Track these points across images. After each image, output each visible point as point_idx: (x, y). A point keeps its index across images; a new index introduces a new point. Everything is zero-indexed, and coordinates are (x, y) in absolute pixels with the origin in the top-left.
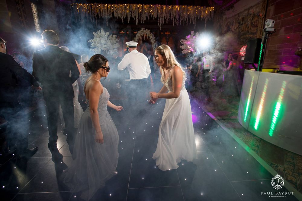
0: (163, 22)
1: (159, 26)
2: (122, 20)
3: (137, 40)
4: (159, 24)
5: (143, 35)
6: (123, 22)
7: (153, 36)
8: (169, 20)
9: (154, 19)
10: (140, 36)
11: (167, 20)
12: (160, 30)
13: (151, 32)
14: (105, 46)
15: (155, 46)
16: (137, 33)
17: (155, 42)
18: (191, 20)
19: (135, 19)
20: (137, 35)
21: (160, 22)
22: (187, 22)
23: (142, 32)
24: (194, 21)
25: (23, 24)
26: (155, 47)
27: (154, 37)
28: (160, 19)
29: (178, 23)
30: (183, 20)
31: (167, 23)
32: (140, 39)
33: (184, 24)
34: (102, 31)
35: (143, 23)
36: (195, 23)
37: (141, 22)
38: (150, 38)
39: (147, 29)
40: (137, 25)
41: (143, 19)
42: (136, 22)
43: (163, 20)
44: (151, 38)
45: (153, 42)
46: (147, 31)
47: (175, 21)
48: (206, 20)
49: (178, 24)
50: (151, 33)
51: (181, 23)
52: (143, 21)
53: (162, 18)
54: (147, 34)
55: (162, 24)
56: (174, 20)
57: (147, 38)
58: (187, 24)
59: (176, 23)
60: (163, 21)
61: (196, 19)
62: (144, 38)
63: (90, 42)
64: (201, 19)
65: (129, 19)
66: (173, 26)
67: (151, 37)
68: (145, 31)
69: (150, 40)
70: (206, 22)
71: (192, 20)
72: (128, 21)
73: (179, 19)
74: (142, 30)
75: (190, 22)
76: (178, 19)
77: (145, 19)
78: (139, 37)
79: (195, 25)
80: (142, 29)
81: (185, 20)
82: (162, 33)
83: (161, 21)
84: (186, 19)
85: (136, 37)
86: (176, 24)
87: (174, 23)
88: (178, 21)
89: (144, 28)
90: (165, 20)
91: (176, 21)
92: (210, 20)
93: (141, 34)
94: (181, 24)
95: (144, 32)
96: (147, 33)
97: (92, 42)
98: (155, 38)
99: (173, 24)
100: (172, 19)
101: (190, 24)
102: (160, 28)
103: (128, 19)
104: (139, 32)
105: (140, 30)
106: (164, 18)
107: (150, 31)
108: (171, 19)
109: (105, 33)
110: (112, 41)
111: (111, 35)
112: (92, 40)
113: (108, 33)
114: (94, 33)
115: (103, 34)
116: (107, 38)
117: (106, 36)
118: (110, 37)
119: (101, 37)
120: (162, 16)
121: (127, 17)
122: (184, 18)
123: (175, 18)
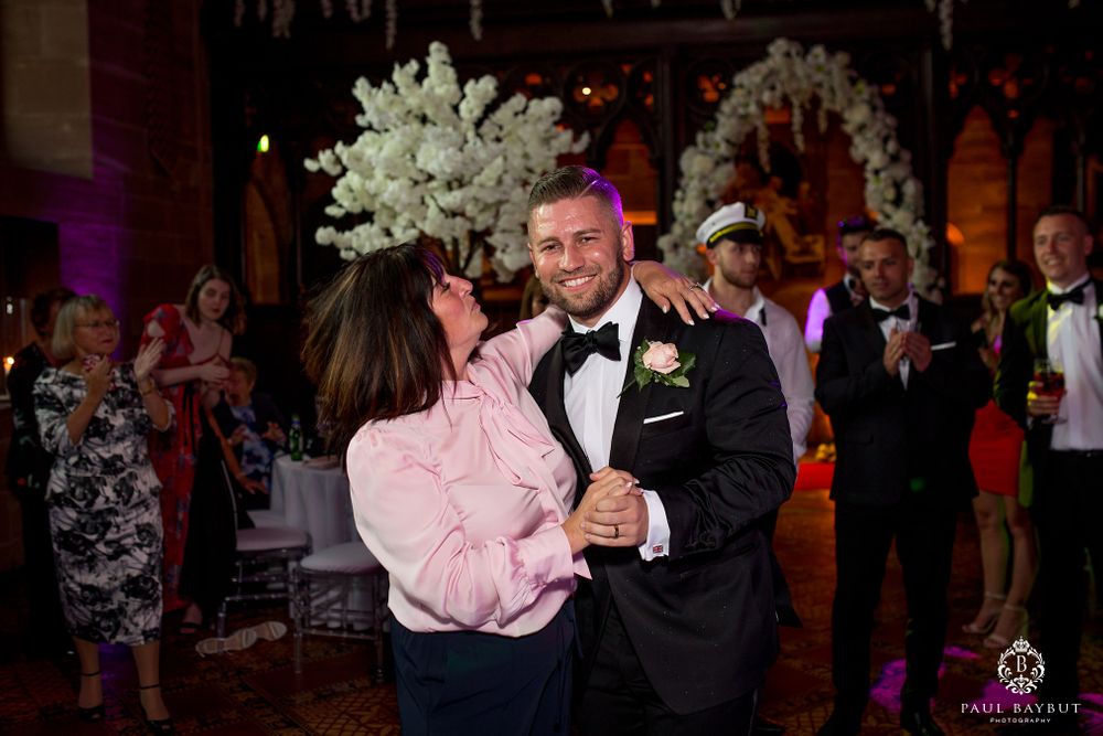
3: (723, 150)
5: (786, 102)
7: (879, 102)
10: (753, 109)
13: (862, 70)
14: (452, 199)
15: (890, 194)
16: (731, 87)
17: (894, 159)
20: (726, 107)
23: (772, 73)
26: (898, 201)
27: (889, 110)
32: (752, 136)
34: (431, 63)
38: (849, 128)
39: (818, 50)
40: (730, 15)
44: (861, 128)
45: (876, 159)
46: (819, 68)
50: (853, 82)
54: (824, 94)
57: (823, 125)
62: (796, 127)
63: (321, 171)
67: (857, 115)
68: (800, 70)
69: (847, 141)
78: (745, 117)
80: (772, 49)
82: (958, 80)
85: (722, 119)
89: (790, 39)
93: (766, 97)
95: (793, 75)
96: (820, 85)
97: (344, 171)
98: (890, 121)
104: (749, 78)
107: (848, 67)
109: (462, 83)
110: (518, 150)
111: (518, 101)
112: (339, 147)
113: (485, 86)
114: (361, 89)
115: (440, 91)
116: (478, 124)
117: (463, 107)
118: (504, 114)
119: (424, 120)
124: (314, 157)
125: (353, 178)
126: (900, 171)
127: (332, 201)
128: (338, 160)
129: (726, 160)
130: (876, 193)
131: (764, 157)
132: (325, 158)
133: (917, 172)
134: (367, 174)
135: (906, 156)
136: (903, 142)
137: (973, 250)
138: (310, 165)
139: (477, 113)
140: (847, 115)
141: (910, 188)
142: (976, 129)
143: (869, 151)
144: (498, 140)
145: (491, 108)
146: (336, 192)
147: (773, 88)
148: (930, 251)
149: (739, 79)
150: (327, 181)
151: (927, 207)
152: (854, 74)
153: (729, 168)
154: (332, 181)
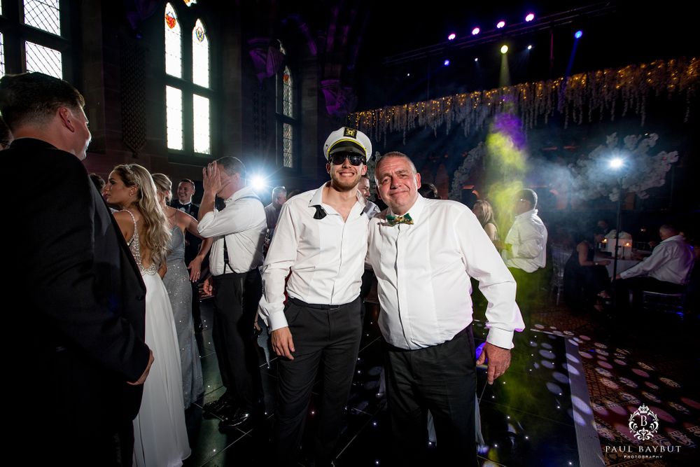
0: (533, 123)
1: (524, 132)
2: (433, 130)
3: (465, 171)
6: (435, 134)
8: (552, 115)
11: (547, 117)
16: (468, 154)
18: (626, 103)
19: (462, 125)
22: (612, 112)
28: (527, 116)
29: (581, 117)
30: (599, 108)
35: (483, 130)
40: (466, 136)
41: (482, 123)
42: (465, 131)
43: (536, 118)
47: (570, 114)
49: (581, 122)
51: (590, 118)
53: (532, 114)
55: (531, 127)
56: (567, 114)
59: (575, 118)
60: (534, 120)
64: (670, 95)
65: (449, 126)
66: (566, 127)
68: (485, 149)
70: (688, 102)
71: (632, 102)
73: (585, 108)
74: (478, 149)
76: (580, 109)
79: (643, 117)
80: (478, 145)
81: (607, 106)
83: (530, 121)
84: (610, 104)
85: (465, 163)
86: (575, 120)
87: (567, 120)
88: (581, 113)
90: (540, 117)
91: (574, 114)
94: (590, 121)
95: (483, 151)
100: (562, 112)
103: (446, 128)
104: (472, 152)
105: (473, 148)
106: (536, 112)
108: (559, 112)
120: (531, 110)
121: (444, 124)
122: (602, 102)
123: (571, 105)
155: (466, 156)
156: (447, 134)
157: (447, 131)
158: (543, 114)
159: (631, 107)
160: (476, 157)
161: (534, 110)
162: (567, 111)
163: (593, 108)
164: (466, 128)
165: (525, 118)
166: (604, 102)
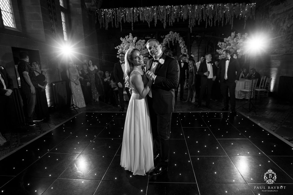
0: (194, 24)
1: (190, 28)
2: (148, 24)
3: (164, 45)
4: (189, 26)
5: (172, 39)
6: (149, 26)
7: (183, 40)
8: (201, 21)
9: (184, 21)
10: (168, 40)
11: (199, 22)
12: (190, 32)
13: (181, 35)
15: (184, 51)
17: (185, 47)
18: (227, 19)
19: (162, 22)
20: (164, 40)
21: (190, 24)
22: (222, 22)
23: (170, 35)
24: (231, 20)
25: (55, 33)
26: (185, 52)
27: (184, 41)
28: (191, 20)
29: (212, 23)
30: (218, 20)
31: (199, 24)
32: (167, 43)
33: (219, 25)
34: (130, 36)
35: (172, 25)
36: (232, 23)
37: (170, 25)
38: (179, 43)
39: (176, 33)
40: (165, 28)
41: (172, 22)
42: (164, 25)
44: (181, 43)
45: (182, 47)
46: (176, 35)
48: (245, 19)
49: (212, 25)
50: (180, 37)
51: (215, 24)
52: (172, 24)
53: (193, 20)
54: (176, 38)
55: (193, 26)
56: (207, 21)
57: (176, 42)
58: (223, 25)
59: (209, 23)
60: (194, 22)
61: (234, 18)
62: (173, 43)
64: (240, 18)
65: (156, 21)
66: (206, 27)
67: (180, 41)
69: (179, 44)
70: (245, 22)
71: (229, 19)
72: (155, 25)
73: (213, 19)
74: (170, 34)
75: (226, 22)
76: (211, 20)
77: (174, 21)
78: (167, 41)
79: (232, 26)
80: (170, 32)
81: (221, 19)
82: (193, 36)
83: (192, 23)
84: (222, 19)
85: (164, 41)
86: (210, 25)
87: (207, 24)
88: (212, 22)
89: (172, 31)
90: (197, 22)
91: (209, 22)
92: (250, 18)
94: (215, 25)
95: (172, 36)
96: (176, 37)
99: (206, 26)
100: (205, 20)
101: (226, 24)
102: (191, 30)
103: (154, 23)
104: (167, 36)
105: (167, 34)
106: (195, 20)
108: (204, 20)
109: (133, 38)
110: (140, 46)
111: (140, 40)
112: (119, 46)
113: (136, 38)
114: (121, 39)
115: (131, 39)
116: (135, 43)
117: (133, 41)
118: (138, 42)
119: (129, 42)
120: (193, 18)
121: (153, 20)
122: (219, 18)
123: (208, 18)
124: (116, 47)
125: (120, 49)
126: (185, 48)
127: (118, 52)
128: (119, 47)
129: (164, 47)
130: (182, 51)
131: (169, 46)
132: (117, 47)
133: (187, 48)
134: (122, 49)
135: (186, 46)
136: (186, 45)
137: (195, 58)
138: (115, 48)
139: (135, 41)
140: (179, 41)
141: (186, 50)
142: (195, 42)
143: (182, 46)
144: (138, 45)
145: (137, 41)
146: (118, 51)
147: (170, 37)
148: (189, 58)
149: (165, 36)
150: (117, 50)
151: (188, 52)
152: (180, 36)
153: (165, 47)
154: (118, 50)
155: (164, 38)
156: (155, 26)
157: (155, 24)
158: (198, 20)
159: (229, 21)
160: (169, 38)
161: (194, 18)
162: (206, 20)
163: (216, 20)
164: (164, 24)
165: (190, 22)
166: (220, 18)
